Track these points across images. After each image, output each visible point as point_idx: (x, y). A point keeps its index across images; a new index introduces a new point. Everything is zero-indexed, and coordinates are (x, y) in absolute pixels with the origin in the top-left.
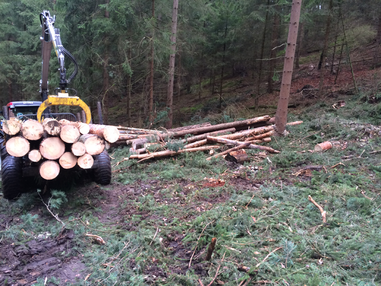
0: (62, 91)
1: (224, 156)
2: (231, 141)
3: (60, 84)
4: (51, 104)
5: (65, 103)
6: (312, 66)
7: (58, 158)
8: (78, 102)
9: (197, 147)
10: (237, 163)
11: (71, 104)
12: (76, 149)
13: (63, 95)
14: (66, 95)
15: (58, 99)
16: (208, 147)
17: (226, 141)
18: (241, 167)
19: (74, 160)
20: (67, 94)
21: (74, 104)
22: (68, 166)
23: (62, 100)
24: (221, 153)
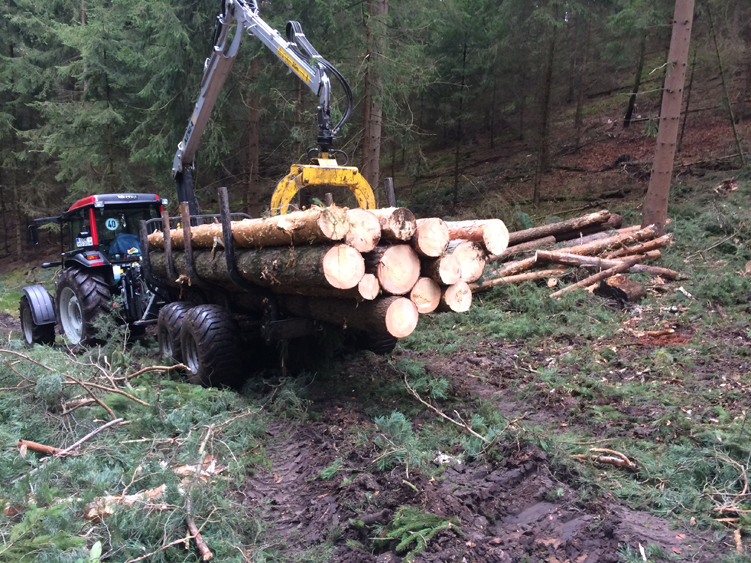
0: (324, 154)
1: (591, 289)
2: (588, 258)
3: (319, 140)
4: (307, 182)
5: (333, 181)
6: (609, 122)
7: (408, 290)
8: (355, 177)
9: (515, 274)
10: (626, 300)
11: (343, 183)
12: (445, 269)
13: (327, 163)
14: (333, 163)
15: (321, 172)
16: (541, 273)
17: (577, 259)
18: (638, 309)
19: (435, 294)
20: (334, 161)
21: (349, 182)
22: (426, 309)
23: (327, 173)
24: (579, 283)
